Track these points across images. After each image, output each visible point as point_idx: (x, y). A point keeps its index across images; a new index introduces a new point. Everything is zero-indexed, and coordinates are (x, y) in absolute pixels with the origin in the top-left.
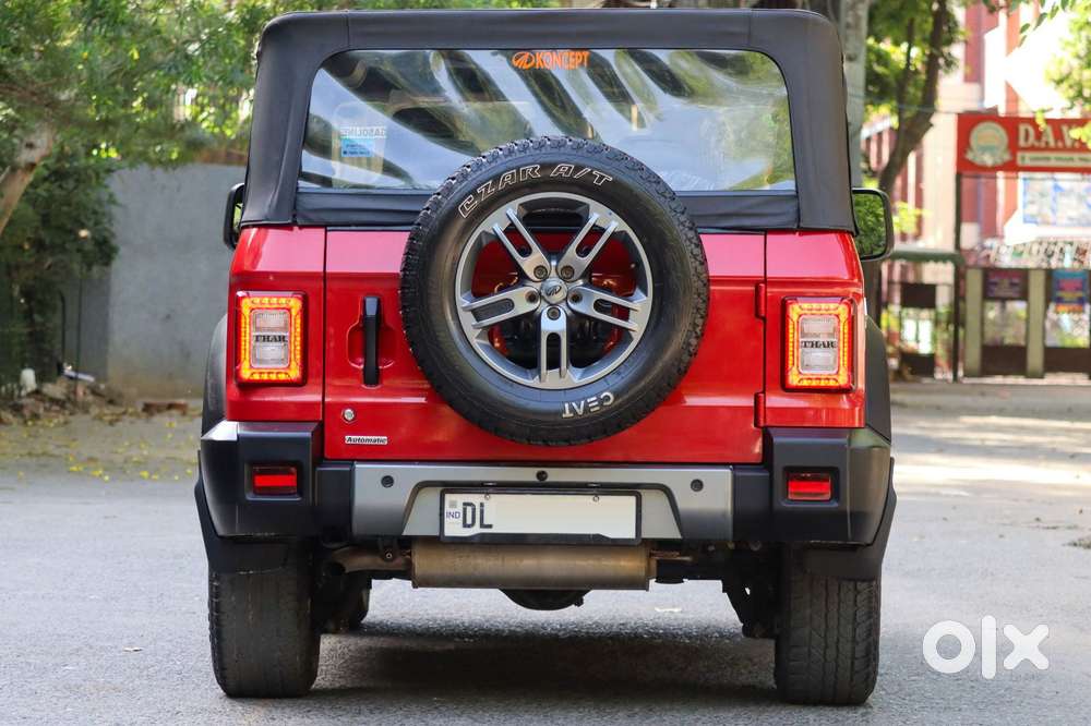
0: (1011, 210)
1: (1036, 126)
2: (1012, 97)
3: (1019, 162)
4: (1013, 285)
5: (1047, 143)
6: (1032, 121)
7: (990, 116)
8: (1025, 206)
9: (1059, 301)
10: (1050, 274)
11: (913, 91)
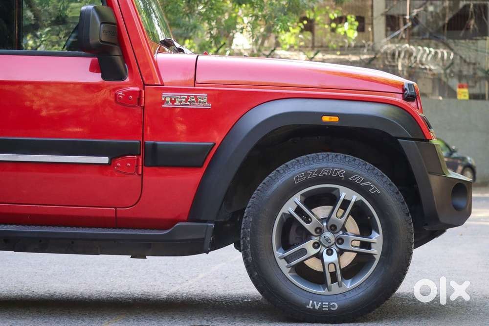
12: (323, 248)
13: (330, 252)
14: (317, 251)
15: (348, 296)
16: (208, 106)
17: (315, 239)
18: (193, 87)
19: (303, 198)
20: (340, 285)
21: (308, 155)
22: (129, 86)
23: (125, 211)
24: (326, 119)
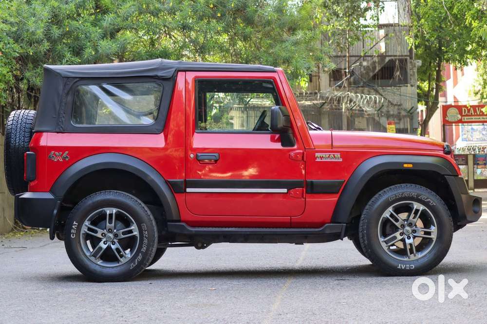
0: (458, 137)
1: (467, 108)
2: (456, 101)
3: (463, 120)
4: (463, 160)
5: (471, 113)
6: (465, 106)
7: (450, 106)
8: (462, 135)
9: (478, 164)
10: (474, 156)
11: (431, 100)
12: (405, 236)
13: (409, 238)
14: (402, 237)
15: (419, 261)
16: (341, 160)
17: (401, 231)
18: (332, 149)
19: (394, 209)
20: (415, 256)
21: (396, 185)
22: (296, 150)
23: (296, 219)
24: (405, 166)
